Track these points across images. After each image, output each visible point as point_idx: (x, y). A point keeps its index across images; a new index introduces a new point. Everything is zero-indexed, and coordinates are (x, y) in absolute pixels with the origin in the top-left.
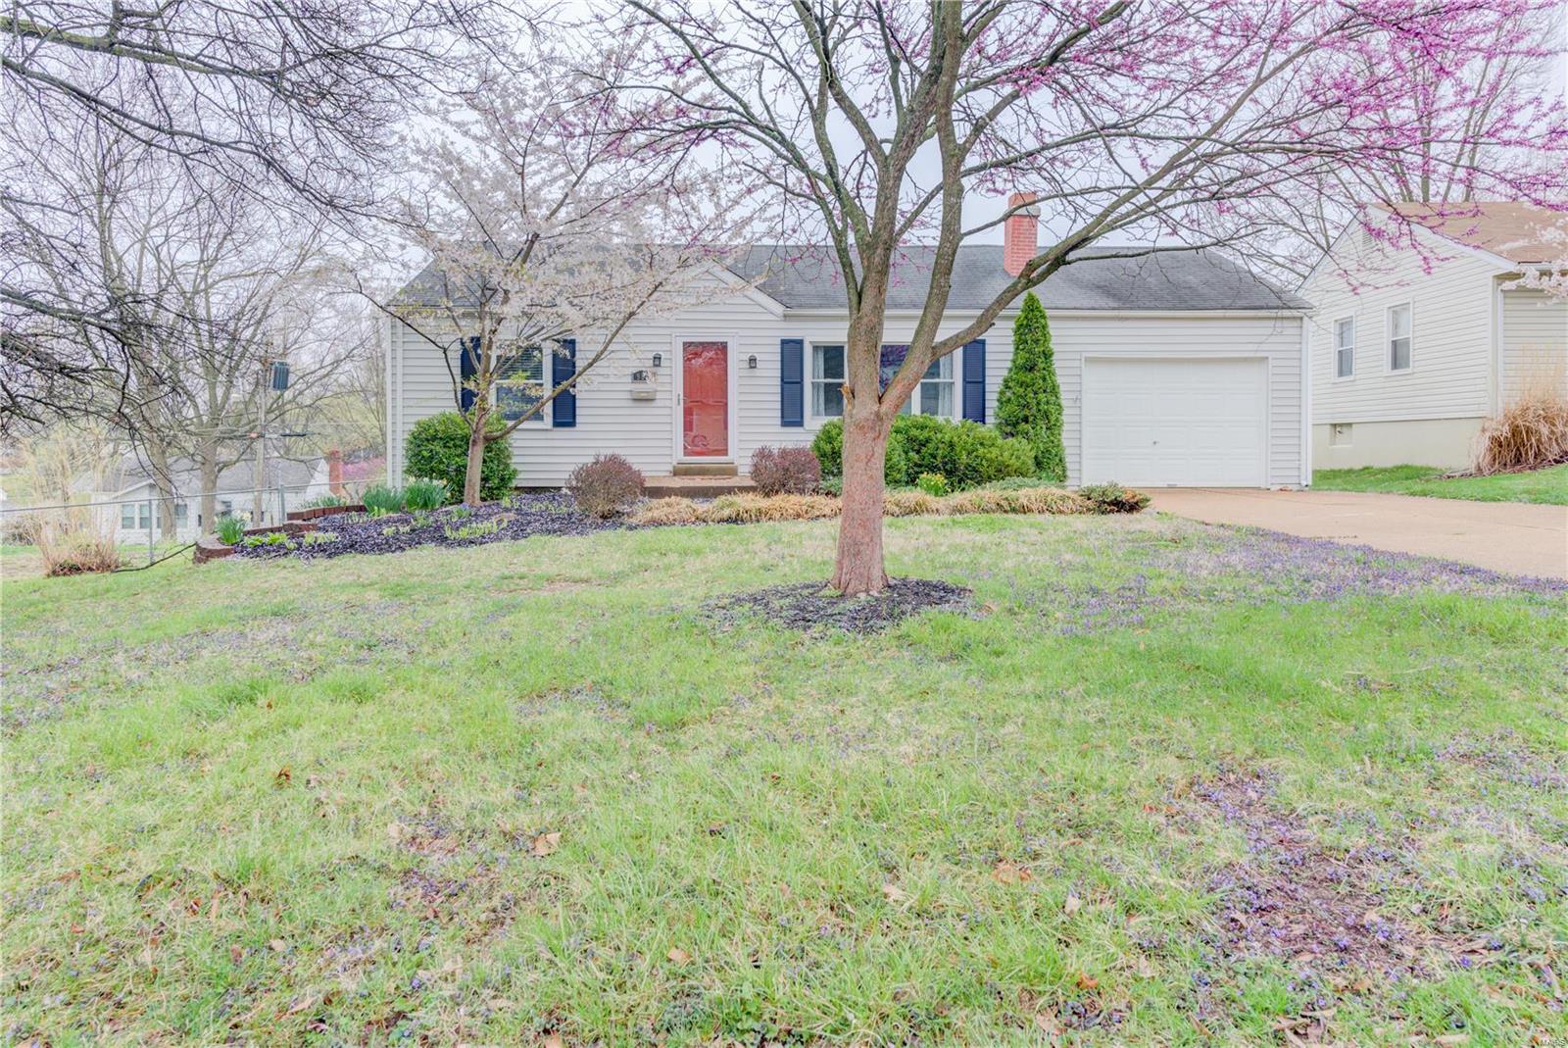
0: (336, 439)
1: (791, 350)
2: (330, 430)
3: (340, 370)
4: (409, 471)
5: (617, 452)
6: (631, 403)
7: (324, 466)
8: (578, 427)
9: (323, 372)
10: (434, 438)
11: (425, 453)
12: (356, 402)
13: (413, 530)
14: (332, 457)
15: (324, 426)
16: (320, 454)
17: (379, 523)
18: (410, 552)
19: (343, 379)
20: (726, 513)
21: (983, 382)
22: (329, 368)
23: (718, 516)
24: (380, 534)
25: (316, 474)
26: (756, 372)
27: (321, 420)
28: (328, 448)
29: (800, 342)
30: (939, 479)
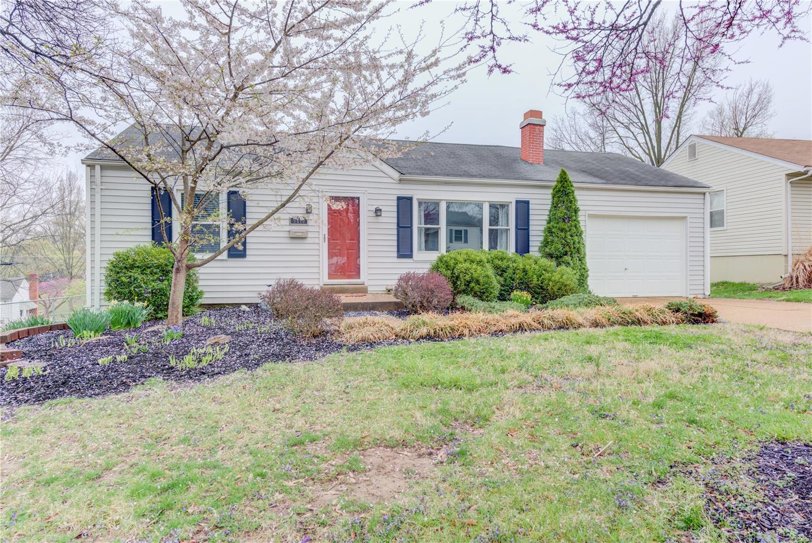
0: (34, 266)
1: (404, 204)
2: (29, 260)
3: (37, 222)
4: (109, 294)
5: (295, 276)
6: (288, 241)
7: (25, 284)
8: (248, 258)
9: (25, 223)
10: (132, 267)
11: (124, 279)
12: (49, 243)
13: (130, 358)
14: (31, 278)
15: (25, 258)
16: (22, 276)
17: (90, 347)
18: (136, 391)
19: (39, 229)
20: (424, 331)
21: (528, 229)
22: (29, 221)
23: (416, 334)
24: (95, 364)
25: (20, 289)
26: (380, 219)
27: (22, 255)
28: (28, 271)
29: (410, 199)
30: (526, 296)
